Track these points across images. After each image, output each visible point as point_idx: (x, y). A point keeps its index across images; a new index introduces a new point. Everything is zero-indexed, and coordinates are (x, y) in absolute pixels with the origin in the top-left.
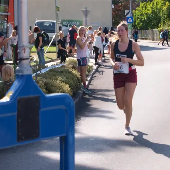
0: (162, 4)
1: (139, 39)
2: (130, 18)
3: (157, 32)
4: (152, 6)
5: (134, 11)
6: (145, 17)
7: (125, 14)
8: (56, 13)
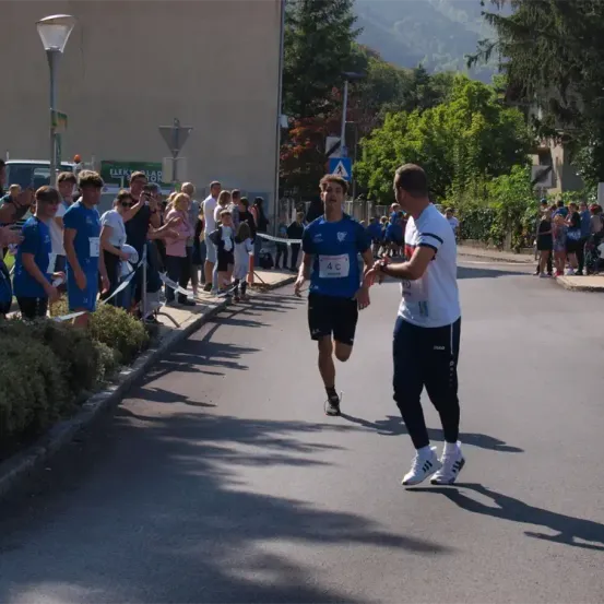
0: (460, 122)
2: (340, 163)
4: (424, 127)
5: (362, 142)
7: (327, 150)
8: (53, 136)
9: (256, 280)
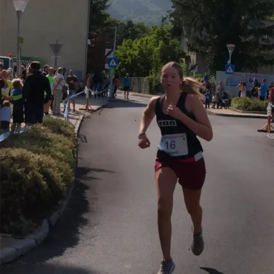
0: (154, 44)
1: (119, 89)
2: (113, 60)
3: (145, 82)
4: (140, 45)
6: (130, 60)
7: (106, 54)
8: (19, 47)
9: (89, 108)
